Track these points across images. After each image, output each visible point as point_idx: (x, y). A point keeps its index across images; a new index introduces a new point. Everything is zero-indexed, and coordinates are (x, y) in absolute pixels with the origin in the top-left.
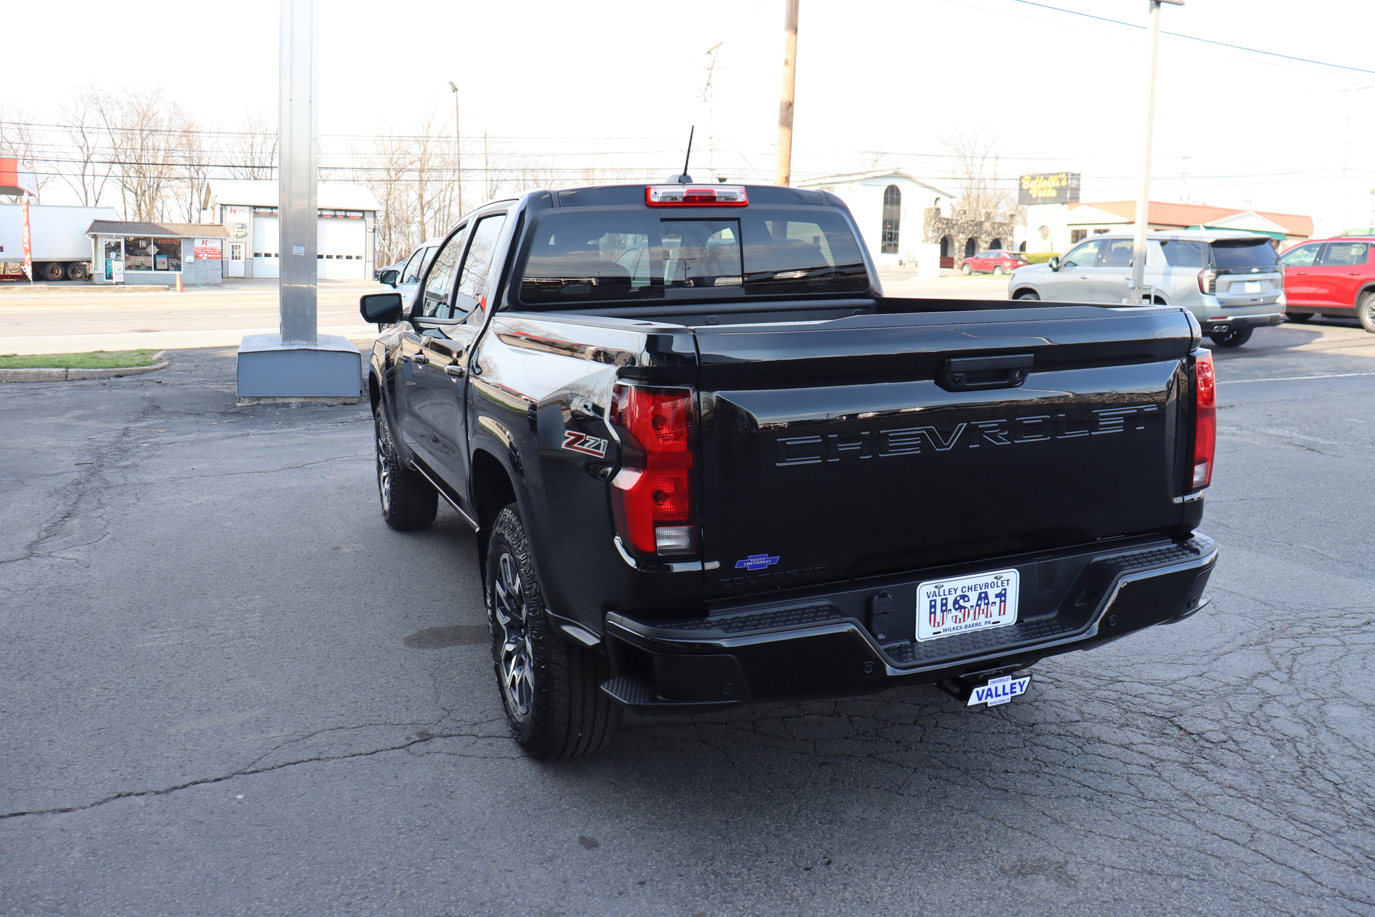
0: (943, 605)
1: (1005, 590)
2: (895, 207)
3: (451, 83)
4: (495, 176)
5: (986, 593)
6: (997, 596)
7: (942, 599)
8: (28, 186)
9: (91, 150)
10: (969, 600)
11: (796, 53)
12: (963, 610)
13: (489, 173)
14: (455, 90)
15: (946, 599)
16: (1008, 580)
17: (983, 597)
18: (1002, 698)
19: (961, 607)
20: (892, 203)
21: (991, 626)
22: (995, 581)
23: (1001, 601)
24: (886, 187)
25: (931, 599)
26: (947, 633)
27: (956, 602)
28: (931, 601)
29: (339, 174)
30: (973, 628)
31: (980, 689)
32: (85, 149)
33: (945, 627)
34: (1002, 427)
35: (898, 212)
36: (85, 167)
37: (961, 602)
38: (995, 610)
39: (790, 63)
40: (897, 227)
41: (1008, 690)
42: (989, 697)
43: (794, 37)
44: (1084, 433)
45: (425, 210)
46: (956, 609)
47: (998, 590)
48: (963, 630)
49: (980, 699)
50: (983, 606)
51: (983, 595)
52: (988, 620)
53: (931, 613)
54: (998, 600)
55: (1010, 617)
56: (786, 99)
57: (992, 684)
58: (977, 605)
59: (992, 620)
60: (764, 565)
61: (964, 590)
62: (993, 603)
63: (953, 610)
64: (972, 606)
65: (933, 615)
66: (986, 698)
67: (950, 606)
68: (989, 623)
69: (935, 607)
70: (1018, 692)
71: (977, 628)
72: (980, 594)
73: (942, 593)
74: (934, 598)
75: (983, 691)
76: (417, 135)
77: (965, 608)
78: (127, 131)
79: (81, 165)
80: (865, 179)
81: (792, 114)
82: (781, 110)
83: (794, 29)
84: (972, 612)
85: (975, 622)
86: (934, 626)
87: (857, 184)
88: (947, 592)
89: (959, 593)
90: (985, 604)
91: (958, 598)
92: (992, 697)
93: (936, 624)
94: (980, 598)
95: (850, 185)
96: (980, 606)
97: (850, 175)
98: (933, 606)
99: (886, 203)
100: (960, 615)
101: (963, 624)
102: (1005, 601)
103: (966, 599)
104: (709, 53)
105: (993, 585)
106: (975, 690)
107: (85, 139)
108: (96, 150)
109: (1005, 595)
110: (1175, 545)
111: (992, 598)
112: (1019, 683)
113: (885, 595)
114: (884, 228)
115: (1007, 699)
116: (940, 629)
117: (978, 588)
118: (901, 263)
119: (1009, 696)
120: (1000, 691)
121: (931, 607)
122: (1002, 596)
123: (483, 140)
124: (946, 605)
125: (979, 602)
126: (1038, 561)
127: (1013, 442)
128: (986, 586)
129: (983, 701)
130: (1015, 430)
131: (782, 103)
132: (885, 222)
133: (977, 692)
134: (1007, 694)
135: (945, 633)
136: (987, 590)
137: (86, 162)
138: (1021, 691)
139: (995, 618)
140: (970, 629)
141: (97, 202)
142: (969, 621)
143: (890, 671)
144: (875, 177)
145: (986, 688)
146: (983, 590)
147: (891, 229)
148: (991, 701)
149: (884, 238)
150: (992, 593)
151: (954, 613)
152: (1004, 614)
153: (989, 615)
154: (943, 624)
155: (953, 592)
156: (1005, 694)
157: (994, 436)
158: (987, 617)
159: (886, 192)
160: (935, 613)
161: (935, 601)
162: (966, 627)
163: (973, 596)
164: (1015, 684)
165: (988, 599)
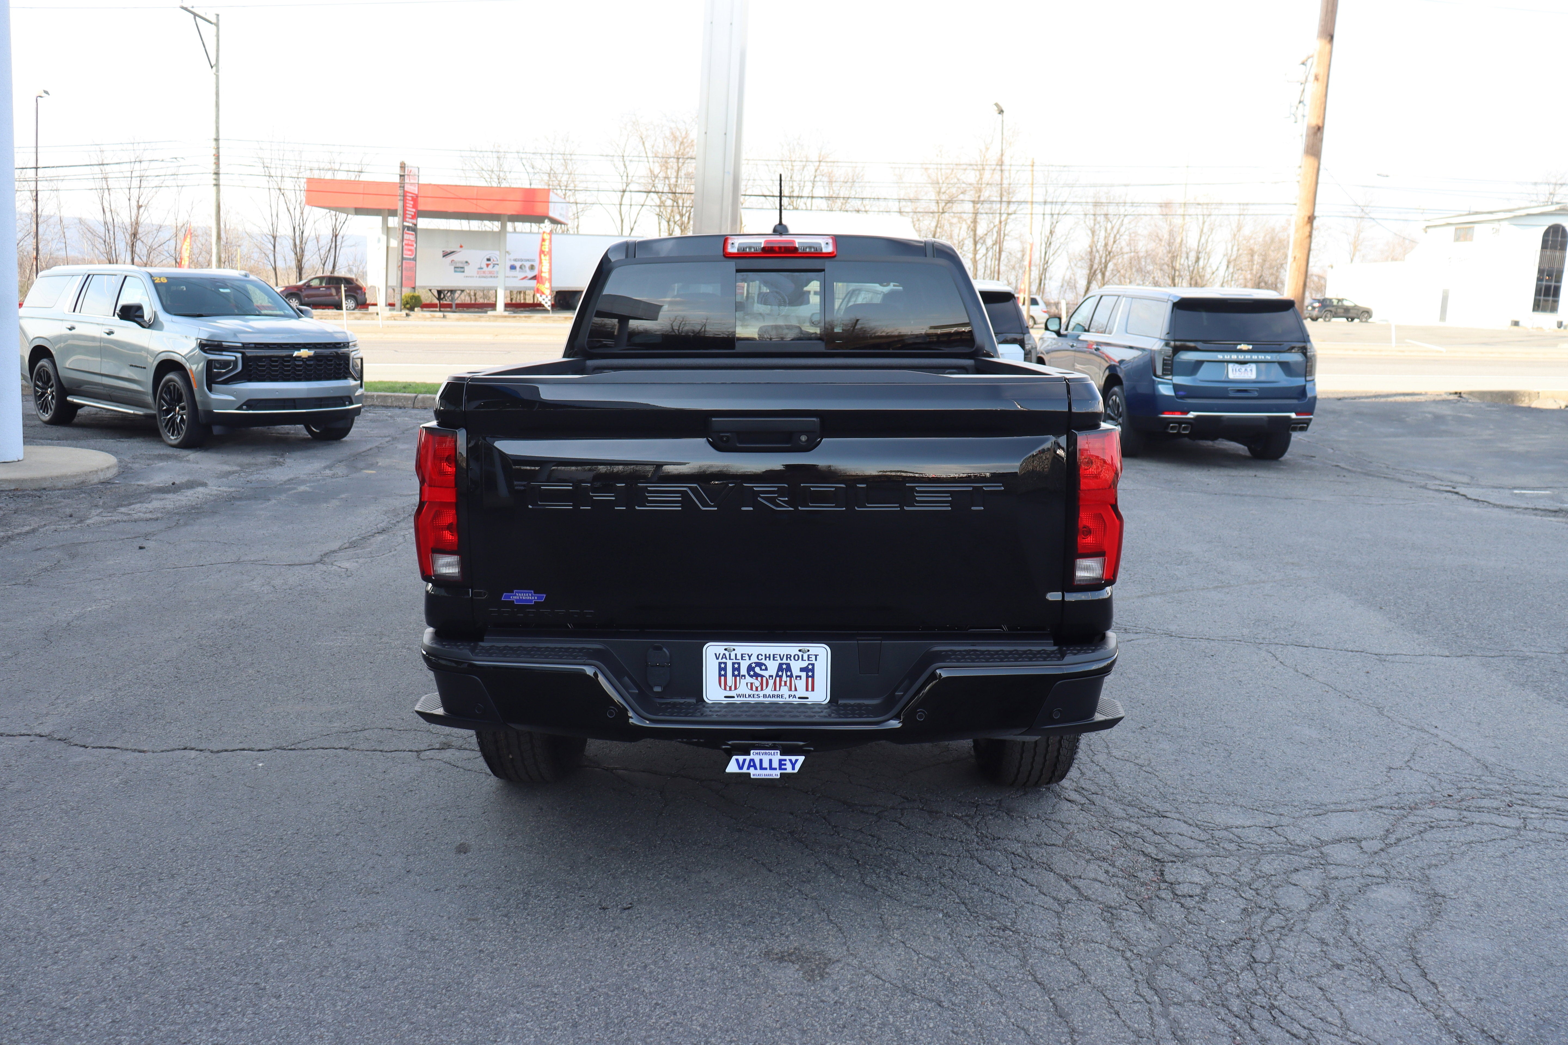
0: (734, 669)
1: (813, 665)
2: (1558, 254)
3: (997, 105)
4: (1056, 209)
5: (788, 665)
6: (802, 670)
7: (733, 664)
8: (561, 215)
9: (630, 178)
10: (766, 669)
11: (1330, 65)
12: (759, 678)
13: (1048, 207)
14: (1001, 112)
15: (739, 664)
16: (816, 656)
17: (784, 669)
18: (768, 772)
19: (757, 675)
20: (1554, 247)
21: (796, 701)
22: (800, 654)
23: (807, 677)
24: (1546, 228)
25: (720, 660)
26: (742, 699)
27: (750, 668)
28: (720, 663)
29: (882, 205)
30: (774, 699)
31: (741, 758)
32: (625, 178)
33: (738, 692)
34: (781, 492)
35: (1562, 260)
36: (622, 196)
37: (757, 670)
38: (801, 684)
39: (1320, 78)
40: (1559, 279)
41: (775, 764)
42: (752, 769)
43: (1328, 47)
44: (894, 508)
45: (979, 246)
46: (751, 676)
47: (804, 664)
48: (761, 699)
49: (741, 768)
50: (784, 678)
51: (784, 666)
52: (791, 693)
53: (720, 675)
54: (804, 675)
55: (821, 694)
56: (1314, 122)
57: (755, 756)
58: (777, 675)
59: (798, 694)
60: (531, 601)
61: (760, 657)
62: (797, 677)
63: (747, 676)
64: (771, 676)
65: (723, 678)
66: (748, 769)
67: (744, 671)
68: (795, 696)
69: (725, 669)
70: (789, 770)
71: (778, 699)
72: (781, 665)
73: (733, 657)
74: (724, 660)
75: (744, 760)
76: (972, 162)
77: (762, 676)
78: (665, 161)
79: (620, 194)
80: (1515, 217)
81: (1321, 140)
82: (1307, 135)
83: (1329, 35)
84: (771, 682)
85: (776, 693)
86: (725, 689)
87: (1505, 223)
88: (739, 657)
89: (754, 659)
90: (787, 676)
91: (753, 665)
92: (756, 769)
93: (728, 688)
94: (780, 668)
95: (1496, 225)
96: (781, 677)
97: (1491, 213)
98: (722, 669)
99: (1542, 248)
100: (757, 683)
101: (761, 693)
102: (813, 677)
103: (763, 667)
104: (1303, 64)
105: (796, 658)
106: (734, 758)
107: (625, 167)
108: (634, 179)
109: (813, 670)
110: (1056, 648)
111: (796, 671)
112: (790, 760)
113: (659, 649)
114: (1539, 279)
115: (776, 774)
116: (733, 693)
117: (778, 658)
118: (1560, 325)
119: (778, 772)
120: (766, 764)
121: (720, 669)
122: (809, 671)
123: (1030, 168)
124: (739, 669)
125: (780, 673)
126: (858, 640)
127: (796, 509)
128: (788, 657)
129: (745, 770)
130: (797, 497)
131: (1308, 128)
132: (1541, 272)
133: (737, 760)
134: (775, 769)
135: (739, 699)
136: (789, 661)
137: (624, 191)
138: (793, 768)
139: (801, 692)
140: (769, 699)
141: (632, 230)
142: (769, 691)
143: (634, 720)
144: (1528, 215)
145: (748, 758)
146: (784, 661)
147: (1550, 280)
148: (754, 773)
149: (1538, 292)
150: (796, 667)
151: (749, 679)
152: (813, 690)
153: (793, 688)
154: (736, 688)
155: (747, 657)
156: (771, 768)
157: (772, 500)
158: (791, 690)
159: (1546, 233)
160: (725, 676)
161: (725, 663)
162: (765, 696)
163: (772, 667)
164: (785, 760)
165: (791, 671)
